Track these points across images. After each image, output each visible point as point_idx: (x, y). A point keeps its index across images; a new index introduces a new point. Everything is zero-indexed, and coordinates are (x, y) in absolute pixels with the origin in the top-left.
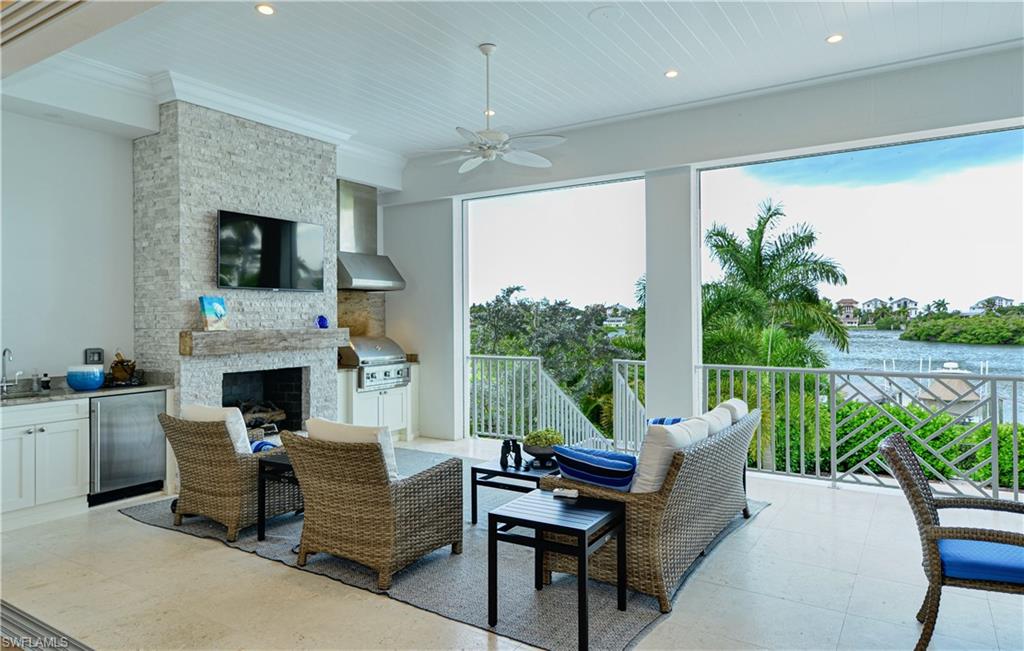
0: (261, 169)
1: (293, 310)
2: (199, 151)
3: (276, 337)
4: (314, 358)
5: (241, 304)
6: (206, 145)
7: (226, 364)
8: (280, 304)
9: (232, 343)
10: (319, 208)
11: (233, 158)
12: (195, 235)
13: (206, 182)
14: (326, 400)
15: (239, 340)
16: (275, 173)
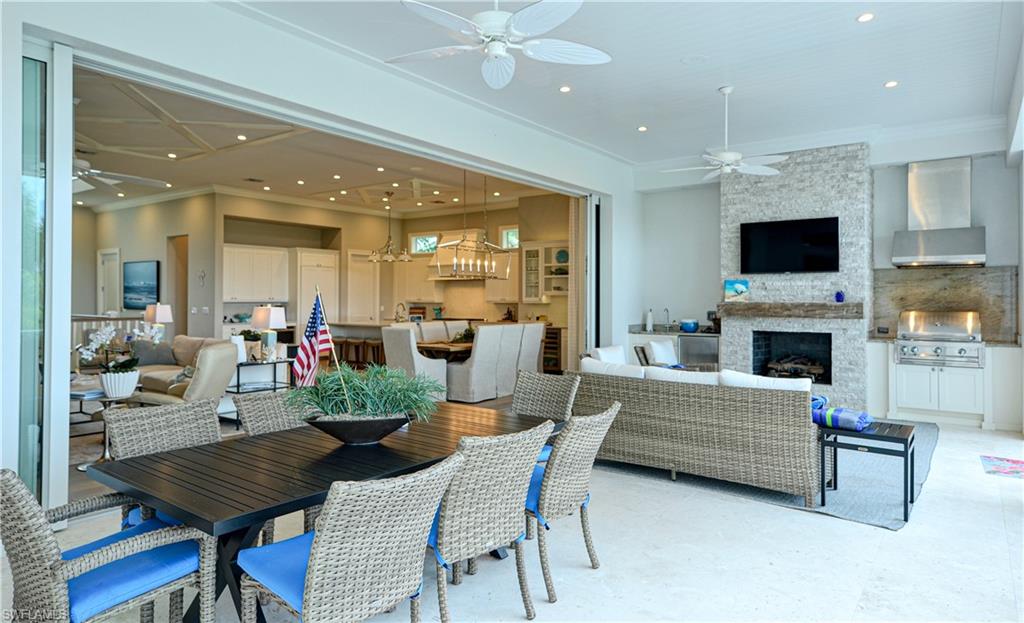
0: (781, 186)
1: (813, 287)
2: (734, 188)
3: (781, 308)
4: (837, 326)
5: (764, 284)
6: (739, 183)
7: (752, 325)
8: (800, 283)
9: (744, 310)
10: (843, 202)
11: (759, 185)
12: (730, 242)
13: (739, 206)
14: (850, 364)
15: (749, 309)
16: (796, 185)
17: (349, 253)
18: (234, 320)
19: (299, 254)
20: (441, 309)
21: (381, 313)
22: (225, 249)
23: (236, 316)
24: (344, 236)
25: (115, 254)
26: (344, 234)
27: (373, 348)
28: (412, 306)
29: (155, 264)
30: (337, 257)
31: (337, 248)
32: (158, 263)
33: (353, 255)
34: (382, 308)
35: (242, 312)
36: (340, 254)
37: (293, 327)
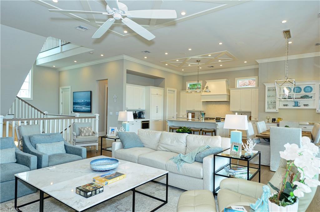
17: (167, 89)
19: (151, 89)
20: (204, 114)
21: (177, 114)
25: (69, 88)
26: (166, 80)
29: (90, 92)
30: (163, 91)
31: (163, 87)
32: (91, 92)
33: (168, 90)
36: (164, 89)
37: (148, 121)
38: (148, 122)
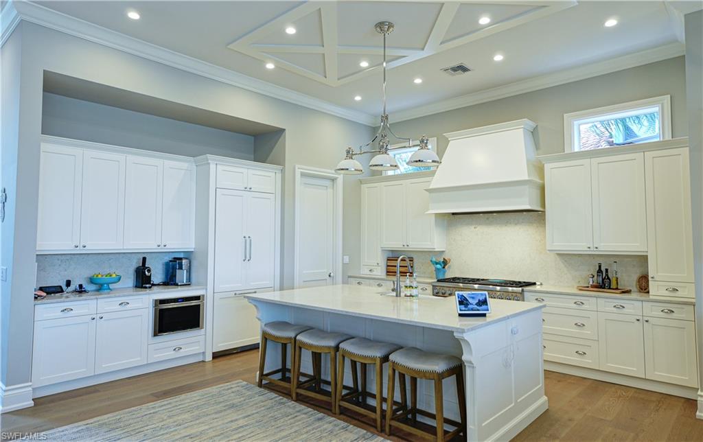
17: (298, 171)
18: (87, 286)
19: (212, 167)
20: (445, 263)
21: (345, 265)
22: (45, 147)
23: (92, 281)
24: (290, 144)
26: (289, 138)
27: (354, 364)
28: (390, 255)
30: (279, 176)
31: (280, 162)
33: (303, 175)
34: (347, 259)
35: (101, 271)
36: (283, 171)
37: (198, 298)
38: (194, 303)
